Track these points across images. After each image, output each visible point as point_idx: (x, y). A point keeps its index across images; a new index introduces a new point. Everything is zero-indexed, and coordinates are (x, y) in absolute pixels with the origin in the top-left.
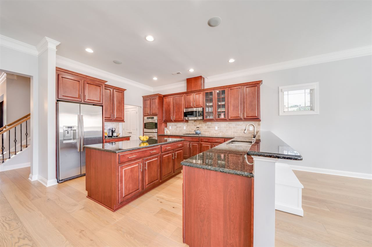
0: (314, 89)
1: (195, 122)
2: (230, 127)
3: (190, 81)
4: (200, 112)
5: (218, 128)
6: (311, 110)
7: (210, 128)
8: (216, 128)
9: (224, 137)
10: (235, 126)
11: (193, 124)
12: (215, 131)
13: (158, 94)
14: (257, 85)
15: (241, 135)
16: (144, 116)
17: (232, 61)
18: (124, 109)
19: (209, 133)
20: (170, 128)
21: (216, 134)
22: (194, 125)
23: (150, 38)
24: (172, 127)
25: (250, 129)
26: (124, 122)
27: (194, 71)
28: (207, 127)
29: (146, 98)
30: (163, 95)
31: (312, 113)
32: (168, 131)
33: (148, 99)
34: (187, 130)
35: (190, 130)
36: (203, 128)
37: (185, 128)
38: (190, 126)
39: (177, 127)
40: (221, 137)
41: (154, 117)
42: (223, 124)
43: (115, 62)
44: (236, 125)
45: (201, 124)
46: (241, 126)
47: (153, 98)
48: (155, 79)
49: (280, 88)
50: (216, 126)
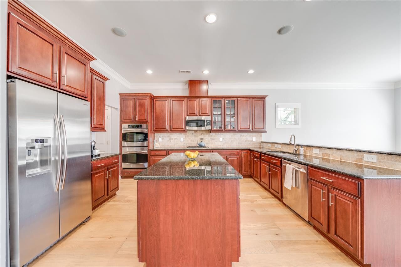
0: (298, 108)
1: (196, 133)
2: (235, 138)
3: (193, 84)
4: (208, 121)
5: (223, 139)
6: (295, 124)
7: (213, 139)
8: (221, 139)
9: (239, 148)
10: (239, 137)
11: (193, 135)
12: (219, 142)
13: (150, 94)
14: (263, 99)
15: (245, 146)
16: (122, 122)
17: (251, 72)
18: (105, 110)
19: (212, 145)
20: (160, 139)
21: (220, 146)
22: (195, 136)
23: (211, 18)
24: (163, 139)
25: (253, 140)
26: (105, 131)
27: (209, 73)
28: (210, 138)
29: (127, 97)
30: (154, 96)
31: (296, 126)
32: (157, 143)
33: (130, 98)
34: (185, 142)
35: (190, 142)
36: (206, 139)
37: (182, 140)
38: (190, 138)
39: (171, 139)
40: (226, 148)
41: (142, 125)
42: (228, 135)
43: (114, 31)
44: (241, 137)
45: (204, 134)
46: (245, 137)
47: (140, 98)
48: (149, 72)
49: (277, 104)
50: (221, 137)
